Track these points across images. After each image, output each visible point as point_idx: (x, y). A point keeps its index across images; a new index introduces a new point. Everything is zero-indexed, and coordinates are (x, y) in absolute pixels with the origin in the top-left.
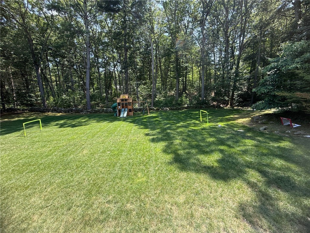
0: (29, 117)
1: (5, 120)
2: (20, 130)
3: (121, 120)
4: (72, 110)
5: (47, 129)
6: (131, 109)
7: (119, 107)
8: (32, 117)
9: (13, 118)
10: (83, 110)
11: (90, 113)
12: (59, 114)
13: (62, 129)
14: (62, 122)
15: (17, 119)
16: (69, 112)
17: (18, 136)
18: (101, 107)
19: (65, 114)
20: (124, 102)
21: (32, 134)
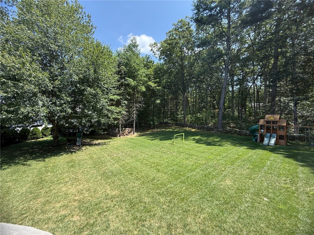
0: (175, 129)
1: (164, 130)
2: (171, 139)
3: (266, 150)
4: (204, 128)
5: (187, 142)
6: (283, 136)
7: (262, 131)
8: (177, 129)
9: (167, 129)
10: (214, 129)
11: (221, 132)
12: (193, 130)
13: (198, 145)
14: (197, 138)
15: (169, 130)
16: (201, 129)
17: (170, 144)
18: (233, 127)
19: (198, 130)
20: (271, 125)
21: (178, 144)
